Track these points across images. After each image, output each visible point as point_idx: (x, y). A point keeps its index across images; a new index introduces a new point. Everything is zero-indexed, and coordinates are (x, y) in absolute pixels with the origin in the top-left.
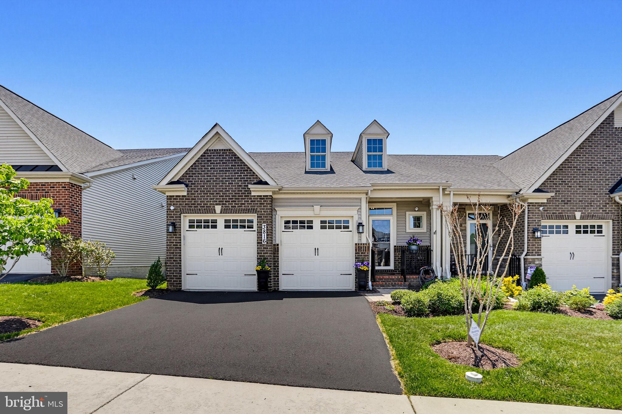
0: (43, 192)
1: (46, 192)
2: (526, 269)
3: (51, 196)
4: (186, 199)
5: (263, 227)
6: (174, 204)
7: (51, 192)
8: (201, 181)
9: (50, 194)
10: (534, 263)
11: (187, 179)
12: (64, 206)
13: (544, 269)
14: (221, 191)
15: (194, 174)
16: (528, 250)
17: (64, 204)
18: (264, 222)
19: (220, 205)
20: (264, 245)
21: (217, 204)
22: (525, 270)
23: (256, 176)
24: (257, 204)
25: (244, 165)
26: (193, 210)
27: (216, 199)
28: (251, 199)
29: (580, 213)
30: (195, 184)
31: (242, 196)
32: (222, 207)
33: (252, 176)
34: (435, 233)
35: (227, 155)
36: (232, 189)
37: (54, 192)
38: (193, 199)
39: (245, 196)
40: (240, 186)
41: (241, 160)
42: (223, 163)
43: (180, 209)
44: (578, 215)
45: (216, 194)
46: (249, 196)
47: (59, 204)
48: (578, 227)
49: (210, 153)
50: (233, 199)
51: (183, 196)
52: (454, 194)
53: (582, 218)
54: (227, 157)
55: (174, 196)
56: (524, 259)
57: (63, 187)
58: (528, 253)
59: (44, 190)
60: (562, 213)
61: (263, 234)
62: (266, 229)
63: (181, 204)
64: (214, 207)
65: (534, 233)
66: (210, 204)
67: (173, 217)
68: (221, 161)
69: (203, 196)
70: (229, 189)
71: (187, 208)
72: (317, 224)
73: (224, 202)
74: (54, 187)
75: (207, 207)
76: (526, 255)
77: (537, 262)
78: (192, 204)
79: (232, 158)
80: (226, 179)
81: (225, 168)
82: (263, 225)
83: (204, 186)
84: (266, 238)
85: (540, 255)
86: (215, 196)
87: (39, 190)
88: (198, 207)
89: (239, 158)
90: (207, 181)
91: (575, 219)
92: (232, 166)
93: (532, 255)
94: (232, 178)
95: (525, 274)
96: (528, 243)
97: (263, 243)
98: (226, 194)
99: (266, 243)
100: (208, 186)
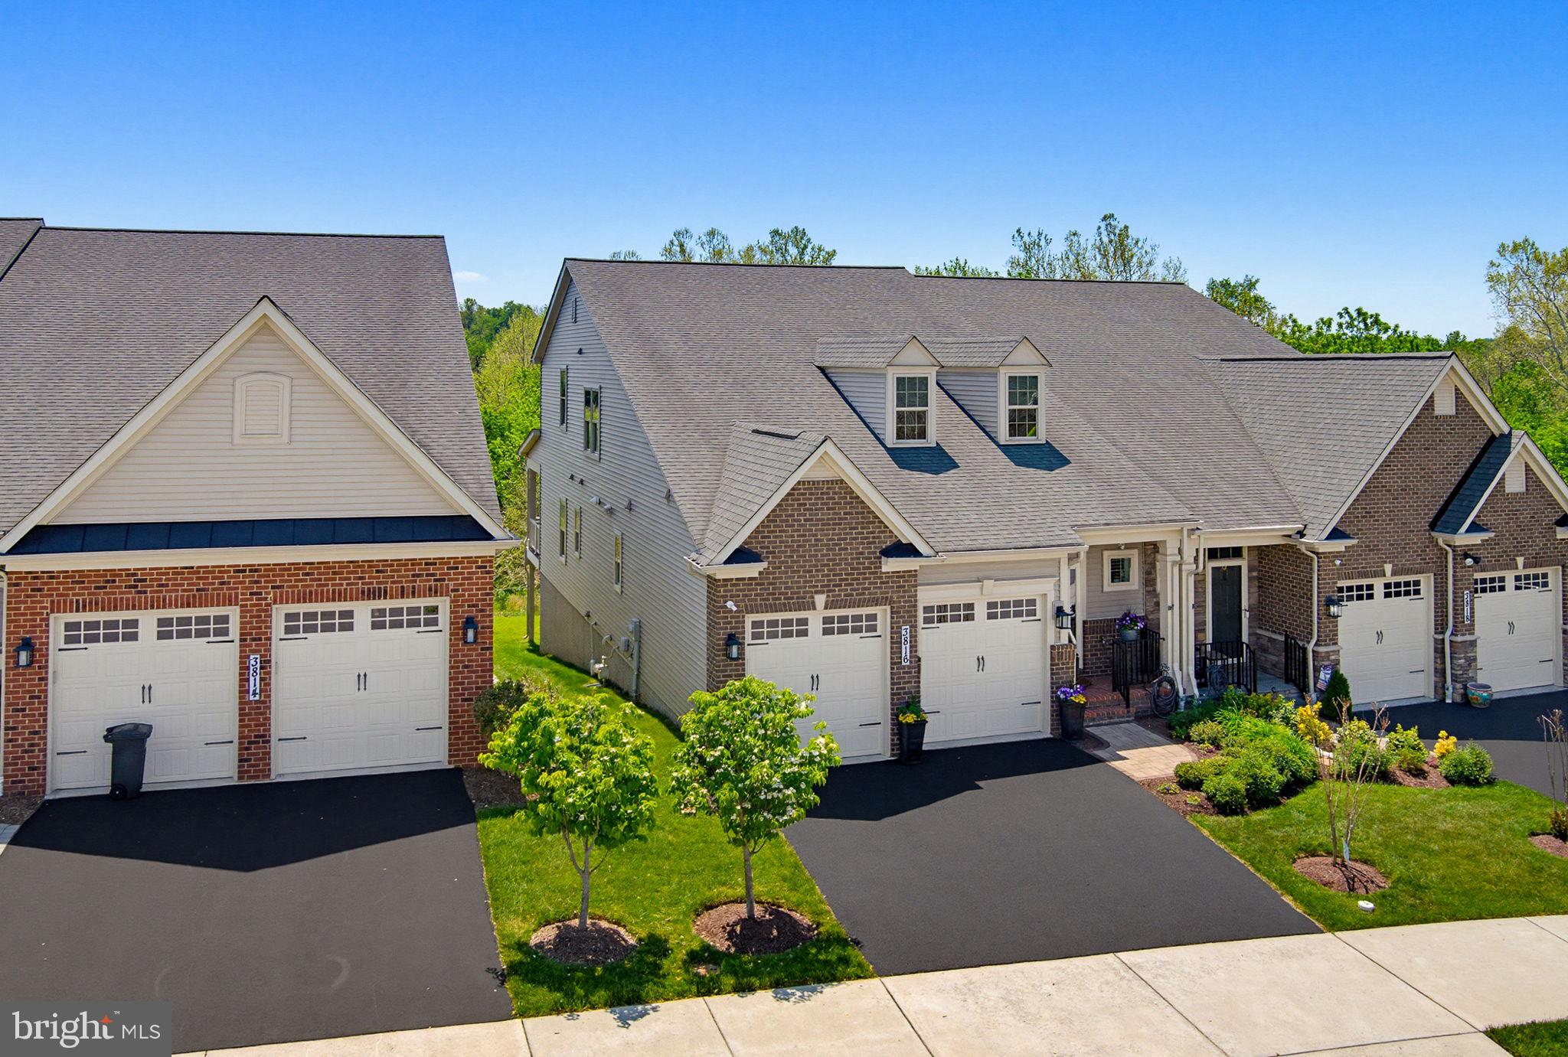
0: (430, 581)
1: (435, 580)
2: (1316, 670)
3: (451, 587)
4: (756, 584)
5: (903, 632)
6: (732, 596)
7: (449, 580)
8: (785, 547)
9: (447, 585)
10: (1329, 660)
11: (759, 543)
12: (482, 611)
13: (1343, 670)
14: (825, 565)
15: (773, 532)
16: (1318, 636)
17: (482, 605)
18: (905, 623)
19: (823, 592)
20: (904, 667)
21: (817, 592)
22: (1314, 671)
23: (891, 532)
24: (893, 587)
25: (868, 513)
26: (771, 606)
27: (817, 581)
28: (881, 578)
29: (1391, 565)
30: (774, 552)
31: (865, 574)
32: (828, 596)
33: (883, 532)
34: (1171, 608)
35: (835, 493)
36: (846, 559)
37: (457, 579)
38: (769, 584)
39: (870, 573)
40: (862, 553)
41: (863, 502)
42: (828, 509)
43: (746, 605)
44: (1388, 568)
45: (817, 571)
46: (876, 573)
47: (469, 606)
48: (1387, 586)
49: (804, 489)
50: (847, 579)
51: (750, 579)
52: (1205, 539)
53: (1394, 574)
54: (836, 497)
55: (732, 580)
56: (1313, 651)
57: (478, 567)
58: (1318, 640)
59: (432, 575)
60: (1366, 568)
61: (903, 647)
62: (908, 636)
63: (746, 595)
64: (813, 598)
65: (1328, 606)
66: (804, 592)
67: (731, 623)
68: (826, 504)
69: (790, 577)
70: (840, 560)
71: (759, 602)
72: (981, 611)
73: (831, 588)
74: (457, 568)
75: (798, 598)
76: (1316, 645)
77: (1333, 657)
78: (768, 594)
79: (846, 498)
80: (834, 539)
81: (832, 519)
82: (903, 628)
83: (792, 557)
84: (908, 654)
85: (1336, 644)
86: (813, 576)
87: (419, 575)
88: (780, 599)
89: (858, 497)
90: (798, 546)
91: (1385, 576)
92: (845, 514)
93: (1325, 645)
94: (846, 539)
95: (1316, 678)
96: (1318, 623)
97: (903, 664)
98: (835, 570)
99: (908, 663)
100: (801, 556)
